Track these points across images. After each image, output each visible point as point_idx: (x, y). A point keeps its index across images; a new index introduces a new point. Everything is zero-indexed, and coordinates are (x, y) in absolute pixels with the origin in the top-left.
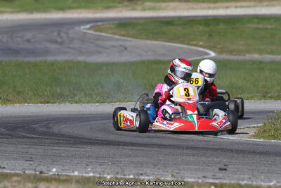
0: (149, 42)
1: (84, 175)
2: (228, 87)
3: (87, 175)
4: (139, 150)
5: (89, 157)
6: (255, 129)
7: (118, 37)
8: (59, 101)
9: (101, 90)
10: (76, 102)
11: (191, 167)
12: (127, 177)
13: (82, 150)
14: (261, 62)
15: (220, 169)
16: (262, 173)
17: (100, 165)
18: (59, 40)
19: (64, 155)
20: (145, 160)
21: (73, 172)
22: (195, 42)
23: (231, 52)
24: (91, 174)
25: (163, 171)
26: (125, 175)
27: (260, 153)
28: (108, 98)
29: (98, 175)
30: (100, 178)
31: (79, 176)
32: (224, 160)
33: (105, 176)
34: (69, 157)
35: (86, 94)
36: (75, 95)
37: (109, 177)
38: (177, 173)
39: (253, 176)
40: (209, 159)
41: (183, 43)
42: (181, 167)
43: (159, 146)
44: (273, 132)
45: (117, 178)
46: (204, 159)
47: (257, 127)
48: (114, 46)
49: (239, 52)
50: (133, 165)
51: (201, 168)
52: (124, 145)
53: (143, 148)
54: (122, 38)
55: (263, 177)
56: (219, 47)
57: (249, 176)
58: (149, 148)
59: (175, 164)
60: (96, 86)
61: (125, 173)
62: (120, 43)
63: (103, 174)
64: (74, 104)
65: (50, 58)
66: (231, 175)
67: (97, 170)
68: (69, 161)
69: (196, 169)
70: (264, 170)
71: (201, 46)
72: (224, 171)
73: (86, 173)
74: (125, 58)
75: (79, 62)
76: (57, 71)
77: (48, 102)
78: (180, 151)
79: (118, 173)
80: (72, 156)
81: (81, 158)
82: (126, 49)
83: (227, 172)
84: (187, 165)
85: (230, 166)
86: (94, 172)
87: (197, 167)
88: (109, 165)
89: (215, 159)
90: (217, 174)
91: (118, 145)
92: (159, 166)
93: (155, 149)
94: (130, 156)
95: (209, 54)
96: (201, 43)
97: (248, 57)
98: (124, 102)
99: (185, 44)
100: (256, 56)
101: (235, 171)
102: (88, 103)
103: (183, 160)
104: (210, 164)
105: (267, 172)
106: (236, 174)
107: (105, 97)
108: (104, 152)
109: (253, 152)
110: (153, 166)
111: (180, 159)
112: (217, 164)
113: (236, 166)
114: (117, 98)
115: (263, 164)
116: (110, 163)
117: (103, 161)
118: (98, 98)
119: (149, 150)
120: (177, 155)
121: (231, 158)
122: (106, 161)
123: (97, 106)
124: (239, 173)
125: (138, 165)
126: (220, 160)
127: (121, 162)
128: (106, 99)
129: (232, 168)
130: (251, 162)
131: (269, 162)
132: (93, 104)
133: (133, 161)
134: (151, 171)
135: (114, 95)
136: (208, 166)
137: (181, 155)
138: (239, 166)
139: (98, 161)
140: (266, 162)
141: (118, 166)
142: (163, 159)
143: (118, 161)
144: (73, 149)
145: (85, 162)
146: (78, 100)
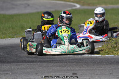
4: (29, 65)
9: (12, 30)
11: (57, 73)
15: (73, 74)
16: (97, 75)
17: (5, 75)
23: (89, 4)
27: (98, 63)
28: (16, 34)
35: (3, 33)
39: (92, 77)
40: (69, 68)
42: (52, 73)
44: (107, 51)
46: (65, 68)
48: (22, 4)
50: (24, 74)
51: (63, 73)
53: (32, 64)
55: (97, 77)
56: (82, 1)
57: (90, 77)
58: (35, 64)
59: (48, 72)
70: (98, 73)
71: (72, 2)
72: (75, 75)
74: (28, 11)
78: (52, 64)
82: (29, 5)
87: (60, 73)
89: (72, 68)
92: (39, 74)
93: (38, 64)
94: (23, 69)
101: (81, 75)
102: (4, 38)
103: (53, 69)
104: (68, 71)
105: (100, 74)
106: (82, 76)
107: (14, 35)
108: (8, 67)
109: (93, 63)
110: (35, 74)
111: (51, 69)
112: (72, 71)
113: (83, 71)
114: (21, 35)
115: (98, 69)
116: (11, 74)
117: (7, 73)
118: (10, 35)
119: (35, 65)
120: (50, 67)
121: (81, 67)
122: (9, 73)
123: (9, 40)
124: (83, 75)
125: (27, 74)
126: (74, 68)
127: (17, 72)
128: (15, 36)
129: (80, 73)
130: (92, 69)
131: (102, 68)
132: (7, 39)
133: (24, 72)
134: (34, 77)
135: (19, 33)
136: (67, 72)
137: (52, 66)
138: (85, 71)
139: (4, 73)
140: (100, 69)
141: (15, 75)
142: (42, 69)
143: (15, 72)
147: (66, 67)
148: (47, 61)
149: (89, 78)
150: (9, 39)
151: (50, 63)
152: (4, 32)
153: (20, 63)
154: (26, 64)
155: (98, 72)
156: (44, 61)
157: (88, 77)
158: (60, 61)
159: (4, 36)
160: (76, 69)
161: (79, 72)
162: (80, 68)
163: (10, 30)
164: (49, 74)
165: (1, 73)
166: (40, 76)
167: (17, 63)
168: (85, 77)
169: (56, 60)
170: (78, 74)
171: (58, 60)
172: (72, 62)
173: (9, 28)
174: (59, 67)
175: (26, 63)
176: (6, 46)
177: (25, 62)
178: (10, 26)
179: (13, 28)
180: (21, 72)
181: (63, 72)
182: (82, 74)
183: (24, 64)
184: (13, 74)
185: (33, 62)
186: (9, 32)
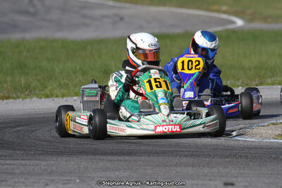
0: (153, 9)
2: (255, 68)
4: (121, 161)
5: (51, 173)
7: (111, 3)
8: (23, 95)
9: (81, 78)
10: (47, 96)
13: (43, 163)
15: (226, 184)
17: (64, 184)
18: (31, 10)
19: (17, 171)
22: (216, 7)
23: (265, 19)
35: (60, 84)
36: (45, 87)
40: (215, 170)
46: (206, 170)
48: (106, 17)
49: (276, 19)
51: (201, 182)
53: (127, 158)
54: (118, 4)
56: (249, 12)
62: (115, 11)
64: (43, 99)
65: (17, 36)
68: (23, 180)
71: (225, 12)
72: (230, 187)
75: (55, 41)
76: (25, 53)
77: (8, 98)
81: (40, 174)
82: (122, 19)
87: (195, 182)
88: (75, 183)
89: (222, 170)
94: (107, 169)
95: (234, 23)
96: (225, 8)
99: (202, 9)
101: (245, 186)
102: (63, 97)
103: (177, 172)
104: (212, 178)
108: (73, 165)
109: (274, 158)
111: (174, 172)
112: (224, 176)
113: (249, 179)
116: (78, 181)
117: (69, 178)
118: (77, 89)
119: (134, 161)
120: (171, 166)
121: (244, 167)
122: (73, 178)
123: (75, 100)
126: (227, 171)
127: (93, 179)
129: (242, 182)
130: (270, 172)
132: (69, 98)
136: (211, 180)
137: (176, 165)
138: (253, 179)
139: (62, 178)
141: (88, 185)
142: (151, 172)
143: (89, 177)
144: (32, 162)
145: (44, 181)
146: (48, 93)
147: (208, 167)
148: (164, 153)
150: (75, 98)
151: (171, 158)
152: (62, 82)
153: (102, 157)
154: (115, 158)
156: (157, 153)
158: (193, 152)
159: (62, 90)
160: (233, 172)
161: (240, 179)
162: (242, 171)
163: (77, 77)
165: (56, 178)
167: (93, 156)
169: (184, 150)
170: (237, 184)
171: (189, 151)
172: (222, 157)
173: (75, 72)
177: (112, 154)
178: (78, 67)
179: (84, 73)
180: (102, 177)
181: (202, 180)
182: (246, 184)
183: (109, 157)
184: (83, 181)
185: (130, 153)
186: (74, 83)
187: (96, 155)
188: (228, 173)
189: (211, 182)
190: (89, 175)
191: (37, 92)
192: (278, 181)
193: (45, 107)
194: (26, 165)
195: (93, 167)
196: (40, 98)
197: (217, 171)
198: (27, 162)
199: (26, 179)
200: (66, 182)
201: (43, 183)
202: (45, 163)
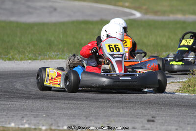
1: (21, 126)
3: (22, 126)
4: (71, 103)
5: (24, 110)
6: (180, 84)
9: (33, 48)
10: (10, 60)
11: (121, 118)
12: (61, 128)
13: (17, 103)
14: (184, 22)
15: (149, 121)
16: (188, 124)
17: (35, 117)
20: (77, 112)
21: (9, 123)
22: (121, 4)
23: (156, 13)
24: (27, 126)
25: (95, 123)
26: (59, 126)
27: (186, 106)
28: (40, 55)
29: (33, 127)
30: (35, 129)
31: (15, 128)
32: (152, 112)
33: (40, 127)
34: (4, 110)
35: (19, 52)
36: (8, 53)
37: (44, 128)
38: (108, 124)
39: (180, 127)
40: (138, 111)
41: (110, 4)
42: (112, 119)
43: (90, 99)
45: (51, 129)
46: (132, 111)
47: (183, 82)
48: (44, 7)
49: (164, 13)
50: (66, 117)
51: (132, 119)
52: (57, 99)
53: (75, 102)
55: (189, 128)
56: (144, 7)
57: (177, 127)
58: (80, 102)
59: (105, 116)
60: (28, 44)
61: (59, 125)
63: (38, 126)
64: (7, 62)
66: (158, 126)
67: (33, 122)
68: (5, 114)
69: (125, 121)
70: (190, 121)
71: (127, 7)
72: (152, 123)
73: (22, 125)
74: (55, 18)
78: (110, 104)
79: (52, 124)
80: (8, 109)
81: (16, 111)
82: (55, 9)
83: (155, 123)
84: (116, 117)
85: (157, 118)
86: (29, 124)
87: (126, 119)
88: (42, 117)
89: (143, 111)
90: (146, 125)
91: (50, 99)
92: (91, 118)
93: (86, 102)
94: (63, 109)
95: (134, 15)
96: (127, 4)
97: (172, 17)
98: (55, 59)
100: (180, 17)
101: (162, 123)
102: (21, 60)
103: (113, 112)
104: (138, 116)
105: (193, 124)
106: (164, 125)
107: (37, 55)
108: (38, 105)
109: (178, 105)
110: (85, 118)
111: (110, 112)
112: (146, 116)
113: (163, 118)
114: (49, 56)
115: (189, 116)
116: (44, 115)
117: (37, 114)
118: (30, 55)
120: (107, 108)
121: (159, 110)
122: (40, 114)
123: (30, 63)
124: (166, 124)
125: (71, 117)
126: (147, 112)
127: (54, 114)
128: (38, 57)
129: (159, 120)
130: (178, 114)
131: (194, 114)
132: (25, 61)
133: (66, 114)
134: (83, 122)
135: (45, 53)
136: (137, 118)
137: (110, 107)
138: (167, 118)
139: (32, 113)
140: (192, 115)
141: (52, 118)
142: (94, 111)
143: (51, 114)
144: (9, 103)
145: (20, 115)
146: (11, 57)
147: (133, 109)
149: (177, 129)
150: (30, 61)
151: (106, 103)
152: (20, 50)
153: (57, 101)
154: (68, 101)
155: (189, 119)
156: (95, 99)
157: (173, 127)
158: (120, 99)
159: (20, 56)
160: (152, 113)
163: (30, 47)
164: (107, 119)
165: (28, 113)
166: (93, 122)
168: (169, 127)
170: (156, 121)
174: (122, 109)
175: (66, 101)
176: (26, 72)
179: (34, 45)
180: (61, 114)
181: (131, 117)
182: (163, 121)
183: (62, 101)
184: (48, 116)
186: (28, 51)
187: (53, 99)
188: (148, 114)
189: (138, 119)
190: (51, 112)
191: (3, 56)
192: (185, 120)
193: (10, 67)
194: (4, 104)
195: (53, 107)
196: (5, 61)
197: (140, 112)
198: (5, 102)
199: (7, 113)
200: (36, 116)
201: (20, 116)
202: (18, 103)
